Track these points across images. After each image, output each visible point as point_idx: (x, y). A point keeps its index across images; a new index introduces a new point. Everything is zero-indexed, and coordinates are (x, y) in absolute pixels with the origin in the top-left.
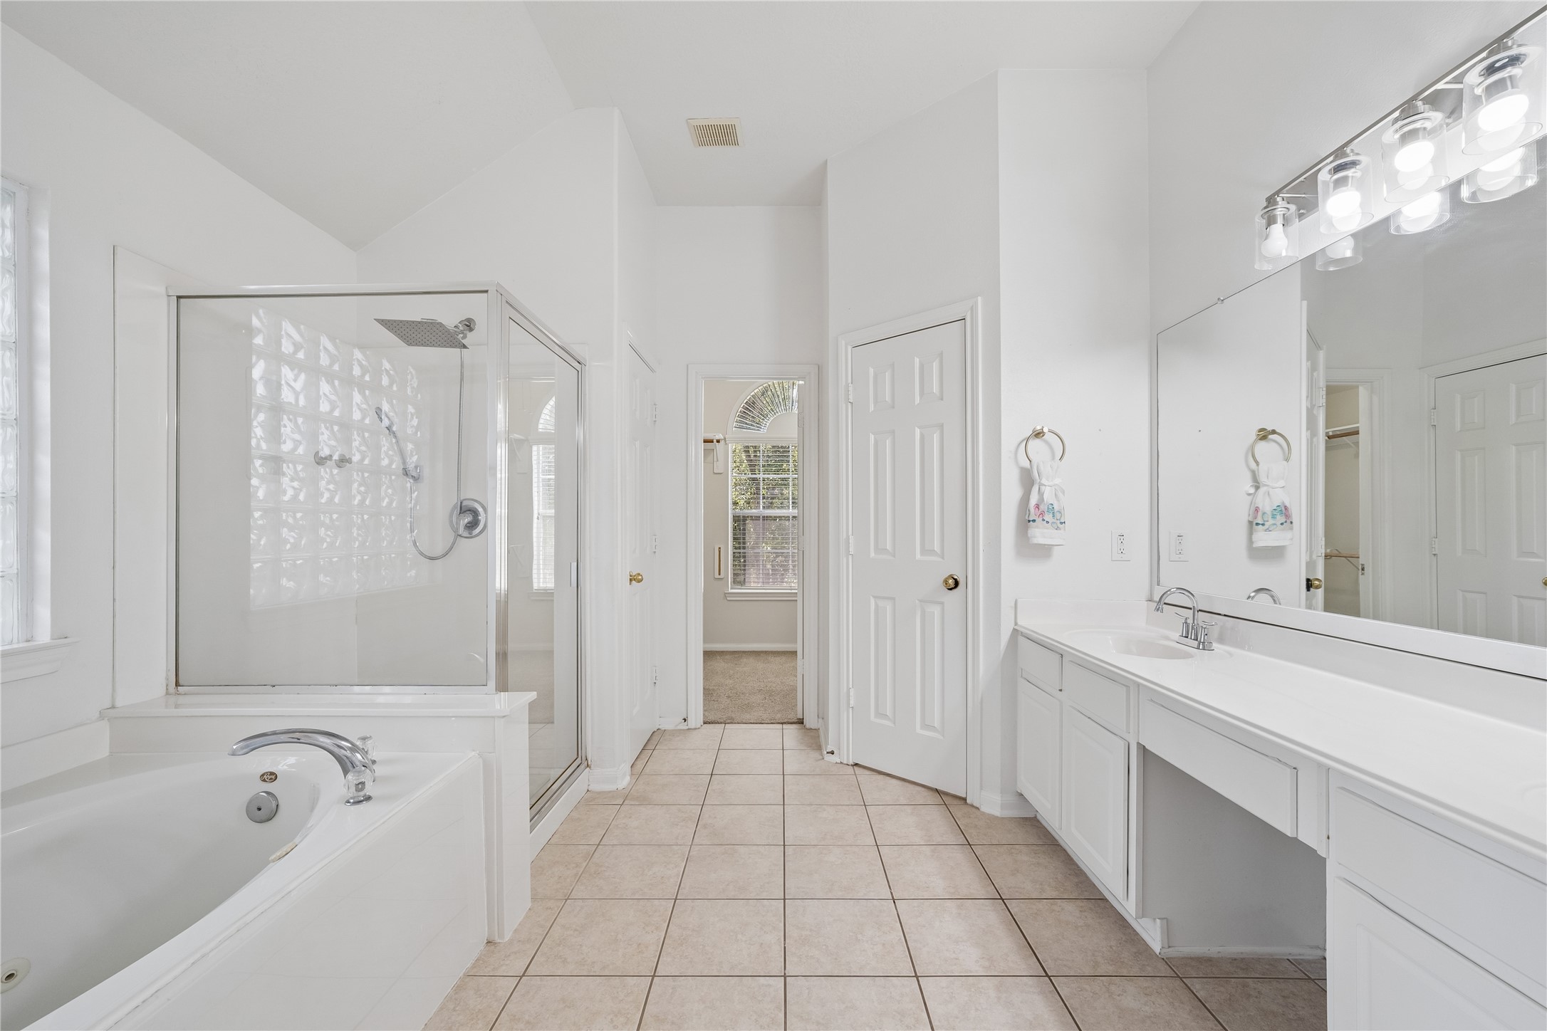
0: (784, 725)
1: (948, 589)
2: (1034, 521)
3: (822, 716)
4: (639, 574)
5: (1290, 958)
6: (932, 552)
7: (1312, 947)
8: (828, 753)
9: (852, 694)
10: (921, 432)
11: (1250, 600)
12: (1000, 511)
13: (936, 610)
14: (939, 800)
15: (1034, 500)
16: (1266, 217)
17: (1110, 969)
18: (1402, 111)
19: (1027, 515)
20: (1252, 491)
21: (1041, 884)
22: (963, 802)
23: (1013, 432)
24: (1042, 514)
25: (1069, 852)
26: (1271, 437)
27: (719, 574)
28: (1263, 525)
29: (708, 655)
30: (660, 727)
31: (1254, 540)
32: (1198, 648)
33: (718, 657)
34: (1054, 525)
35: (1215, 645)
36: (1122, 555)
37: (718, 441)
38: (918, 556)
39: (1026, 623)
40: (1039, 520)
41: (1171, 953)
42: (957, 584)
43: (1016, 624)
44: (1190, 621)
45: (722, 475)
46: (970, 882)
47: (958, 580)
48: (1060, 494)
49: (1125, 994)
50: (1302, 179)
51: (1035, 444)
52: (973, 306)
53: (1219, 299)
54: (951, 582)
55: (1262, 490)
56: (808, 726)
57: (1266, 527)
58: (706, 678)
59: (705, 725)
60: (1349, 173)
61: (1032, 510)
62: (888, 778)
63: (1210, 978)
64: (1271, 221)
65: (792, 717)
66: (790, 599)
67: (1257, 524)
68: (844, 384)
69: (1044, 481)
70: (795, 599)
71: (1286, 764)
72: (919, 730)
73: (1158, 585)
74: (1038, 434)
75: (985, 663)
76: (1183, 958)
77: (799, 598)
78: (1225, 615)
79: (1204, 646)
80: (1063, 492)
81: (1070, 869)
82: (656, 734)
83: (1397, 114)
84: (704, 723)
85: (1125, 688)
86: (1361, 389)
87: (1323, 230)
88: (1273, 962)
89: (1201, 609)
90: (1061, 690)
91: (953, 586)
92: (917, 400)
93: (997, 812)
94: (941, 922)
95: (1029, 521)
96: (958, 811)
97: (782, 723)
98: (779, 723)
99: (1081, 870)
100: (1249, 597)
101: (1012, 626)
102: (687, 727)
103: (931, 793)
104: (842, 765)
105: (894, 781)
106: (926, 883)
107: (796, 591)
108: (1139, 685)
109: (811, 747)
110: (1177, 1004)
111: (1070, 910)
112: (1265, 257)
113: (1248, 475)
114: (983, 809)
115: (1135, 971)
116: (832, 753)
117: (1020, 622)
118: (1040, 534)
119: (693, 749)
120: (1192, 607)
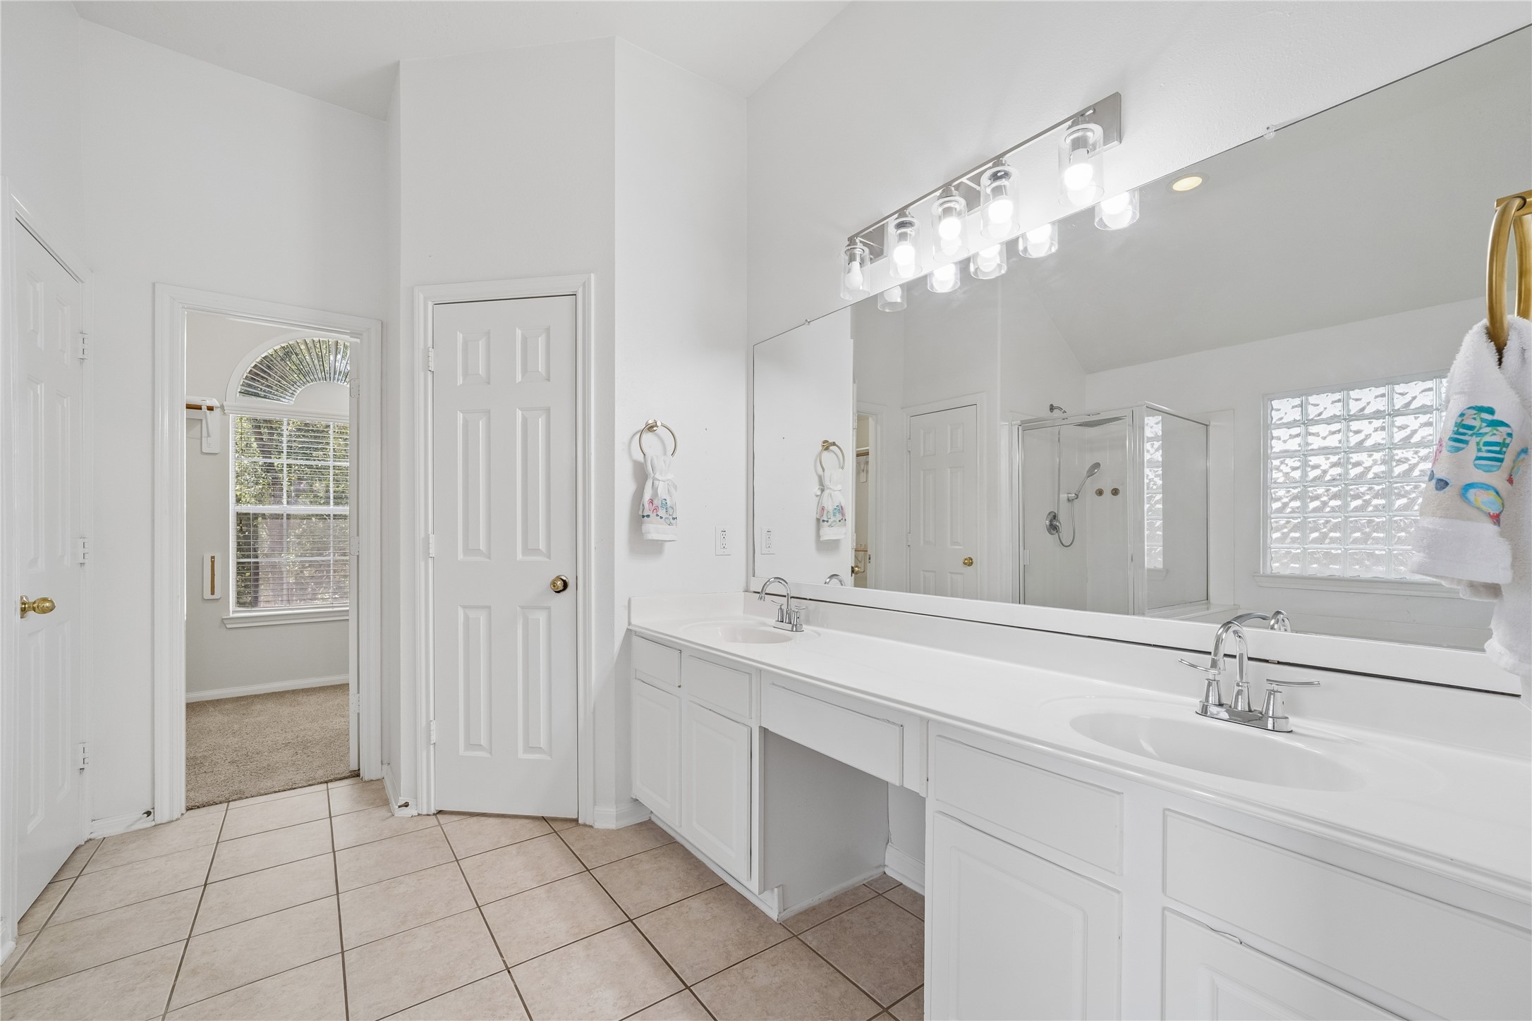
0: (330, 785)
1: (556, 592)
2: (648, 516)
3: (389, 758)
4: (45, 600)
5: (864, 883)
6: (536, 551)
7: (877, 868)
8: (399, 807)
9: (433, 726)
10: (522, 414)
11: (826, 585)
12: (614, 506)
13: (542, 617)
14: (547, 829)
15: (647, 495)
16: (848, 253)
17: (741, 954)
18: (943, 191)
19: (641, 510)
20: (819, 493)
21: (666, 890)
22: (574, 824)
23: (625, 425)
24: (656, 509)
25: (686, 846)
26: (831, 448)
27: (213, 593)
28: (827, 521)
29: (193, 708)
30: (92, 836)
31: (821, 534)
32: (792, 631)
33: (212, 709)
34: (667, 521)
35: (804, 627)
36: (724, 550)
37: (210, 409)
38: (520, 556)
39: (639, 621)
40: (653, 515)
41: (788, 914)
42: (565, 585)
43: (630, 624)
44: (784, 607)
45: (219, 457)
46: (595, 913)
47: (567, 581)
48: (672, 490)
49: (757, 974)
50: (871, 229)
51: (647, 437)
52: (584, 283)
53: (806, 320)
54: (559, 583)
55: (827, 492)
56: (366, 778)
57: (829, 523)
58: (190, 742)
59: (189, 812)
60: (908, 230)
61: (646, 505)
62: (483, 818)
63: (817, 925)
64: (852, 258)
65: (342, 770)
66: (340, 619)
67: (823, 521)
68: (422, 346)
69: (657, 476)
70: (347, 618)
71: (894, 723)
72: (521, 755)
73: (754, 576)
74: (651, 428)
75: (597, 668)
76: (795, 916)
77: (352, 618)
78: (810, 599)
79: (796, 628)
80: (675, 487)
81: (690, 864)
82: (82, 850)
83: (938, 193)
84: (188, 809)
85: (747, 676)
86: (870, 419)
87: (891, 273)
88: (854, 891)
89: (794, 596)
90: (680, 687)
91: (561, 588)
92: (519, 378)
93: (612, 825)
94: (569, 973)
95: (643, 516)
96: (570, 835)
97: (326, 782)
98: (321, 783)
99: (700, 861)
100: (825, 583)
101: (625, 626)
102: (153, 824)
103: (537, 823)
104: (420, 817)
105: (492, 820)
106: (545, 932)
107: (348, 608)
108: (760, 670)
109: (372, 804)
110: (798, 963)
111: (697, 907)
112: (848, 288)
113: (816, 480)
114: (598, 825)
115: (761, 946)
116: (406, 805)
117: (633, 622)
118: (654, 529)
119: (166, 855)
120: (785, 594)
